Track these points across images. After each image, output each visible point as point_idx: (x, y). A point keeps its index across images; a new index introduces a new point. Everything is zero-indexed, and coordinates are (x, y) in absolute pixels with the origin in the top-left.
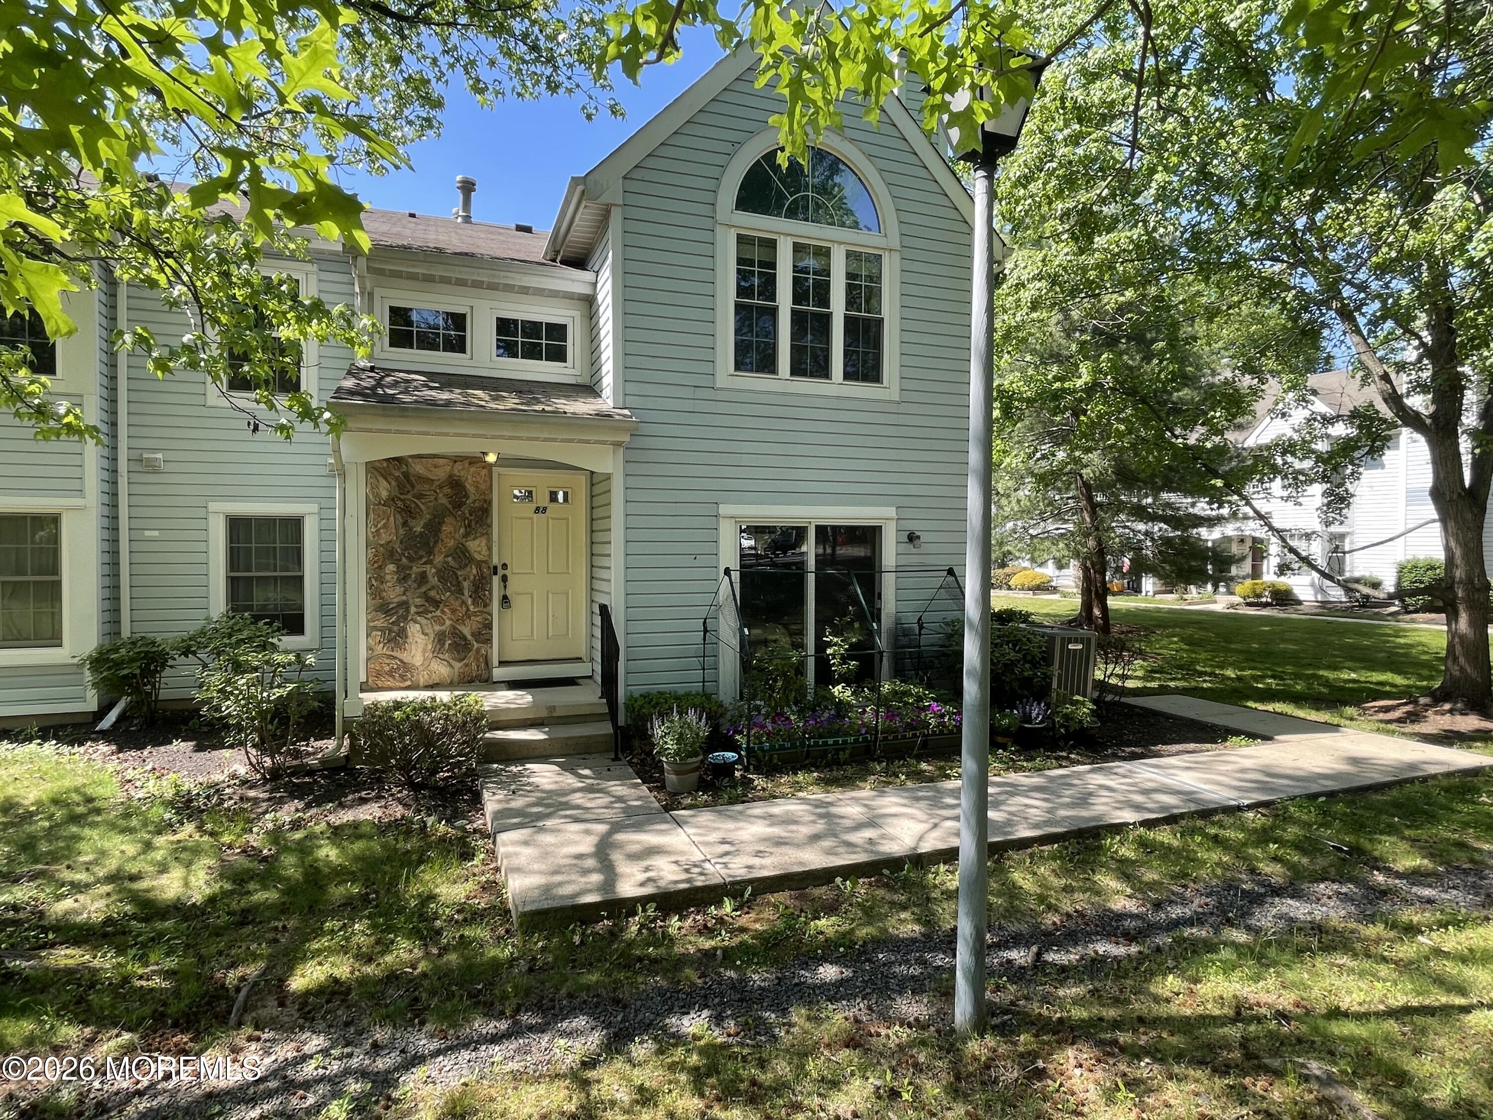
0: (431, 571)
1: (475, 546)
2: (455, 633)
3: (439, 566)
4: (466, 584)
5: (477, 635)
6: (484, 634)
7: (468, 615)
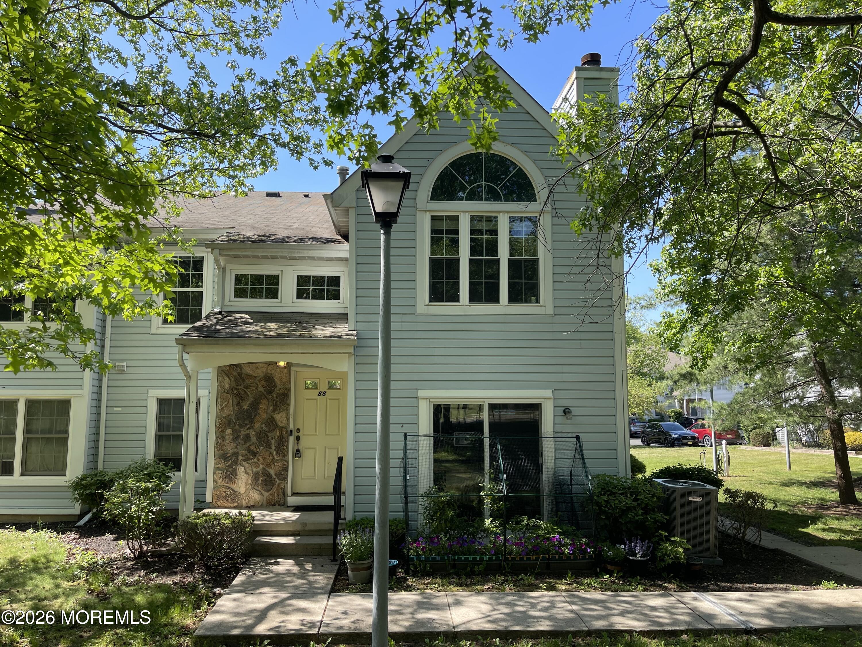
0: (252, 433)
1: (279, 417)
2: (266, 474)
3: (258, 430)
4: (273, 442)
5: (278, 474)
6: (283, 474)
7: (273, 461)
